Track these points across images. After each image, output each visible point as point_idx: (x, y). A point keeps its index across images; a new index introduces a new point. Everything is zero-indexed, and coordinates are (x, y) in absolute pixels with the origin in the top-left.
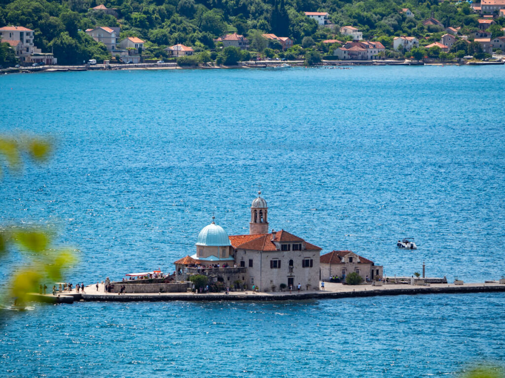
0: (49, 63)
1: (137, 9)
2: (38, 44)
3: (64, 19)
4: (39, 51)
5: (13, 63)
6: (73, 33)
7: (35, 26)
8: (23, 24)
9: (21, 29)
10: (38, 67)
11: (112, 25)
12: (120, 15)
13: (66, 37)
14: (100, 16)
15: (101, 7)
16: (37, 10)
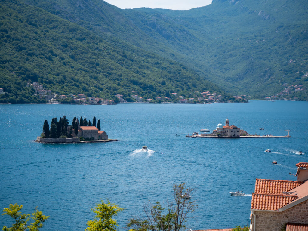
0: (125, 102)
1: (140, 92)
2: (123, 98)
3: (128, 93)
4: (123, 100)
5: (119, 102)
6: (129, 96)
7: (123, 95)
8: (120, 94)
9: (120, 95)
10: (123, 102)
11: (136, 95)
12: (137, 93)
13: (128, 97)
14: (133, 93)
15: (133, 91)
16: (123, 92)
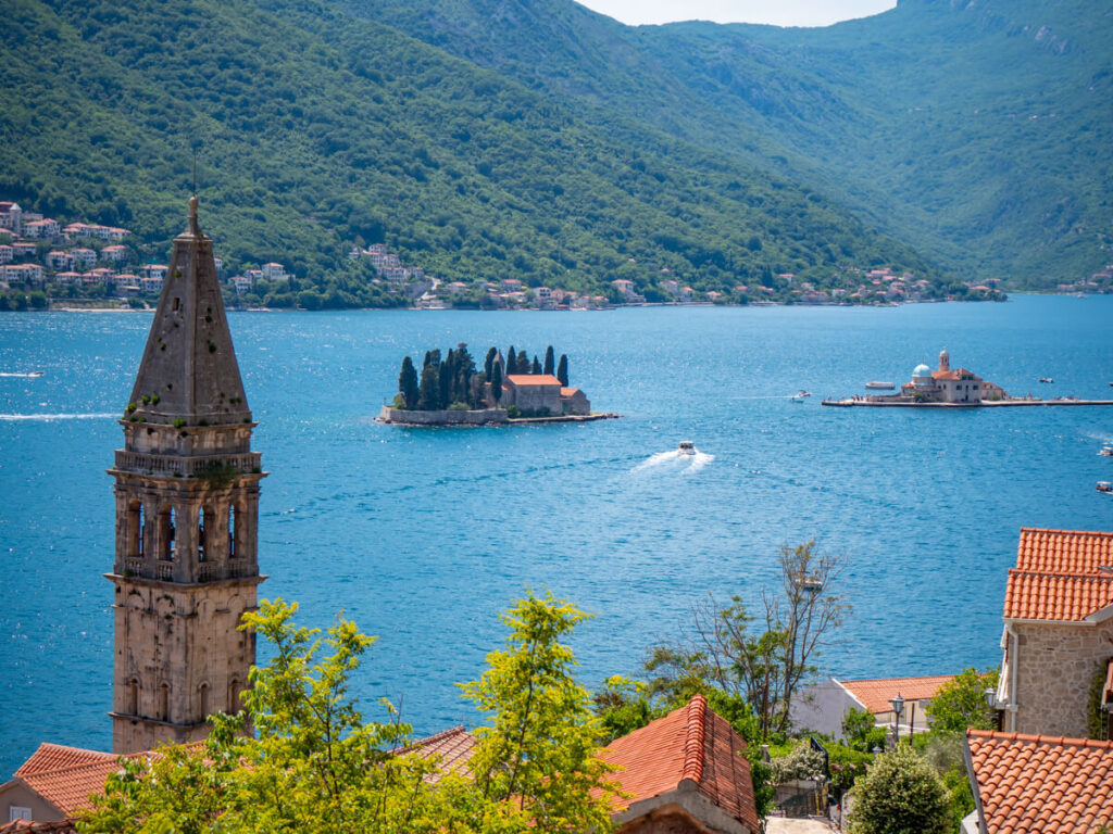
0: (642, 301)
1: (686, 271)
2: (635, 291)
3: (649, 276)
4: (636, 295)
5: (624, 301)
6: (654, 284)
7: (634, 280)
8: (627, 279)
9: (627, 282)
10: (636, 304)
11: (674, 280)
12: (677, 275)
13: (650, 287)
14: (665, 275)
15: (665, 270)
16: (634, 271)
